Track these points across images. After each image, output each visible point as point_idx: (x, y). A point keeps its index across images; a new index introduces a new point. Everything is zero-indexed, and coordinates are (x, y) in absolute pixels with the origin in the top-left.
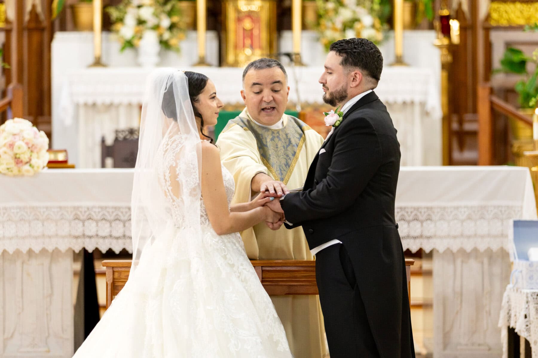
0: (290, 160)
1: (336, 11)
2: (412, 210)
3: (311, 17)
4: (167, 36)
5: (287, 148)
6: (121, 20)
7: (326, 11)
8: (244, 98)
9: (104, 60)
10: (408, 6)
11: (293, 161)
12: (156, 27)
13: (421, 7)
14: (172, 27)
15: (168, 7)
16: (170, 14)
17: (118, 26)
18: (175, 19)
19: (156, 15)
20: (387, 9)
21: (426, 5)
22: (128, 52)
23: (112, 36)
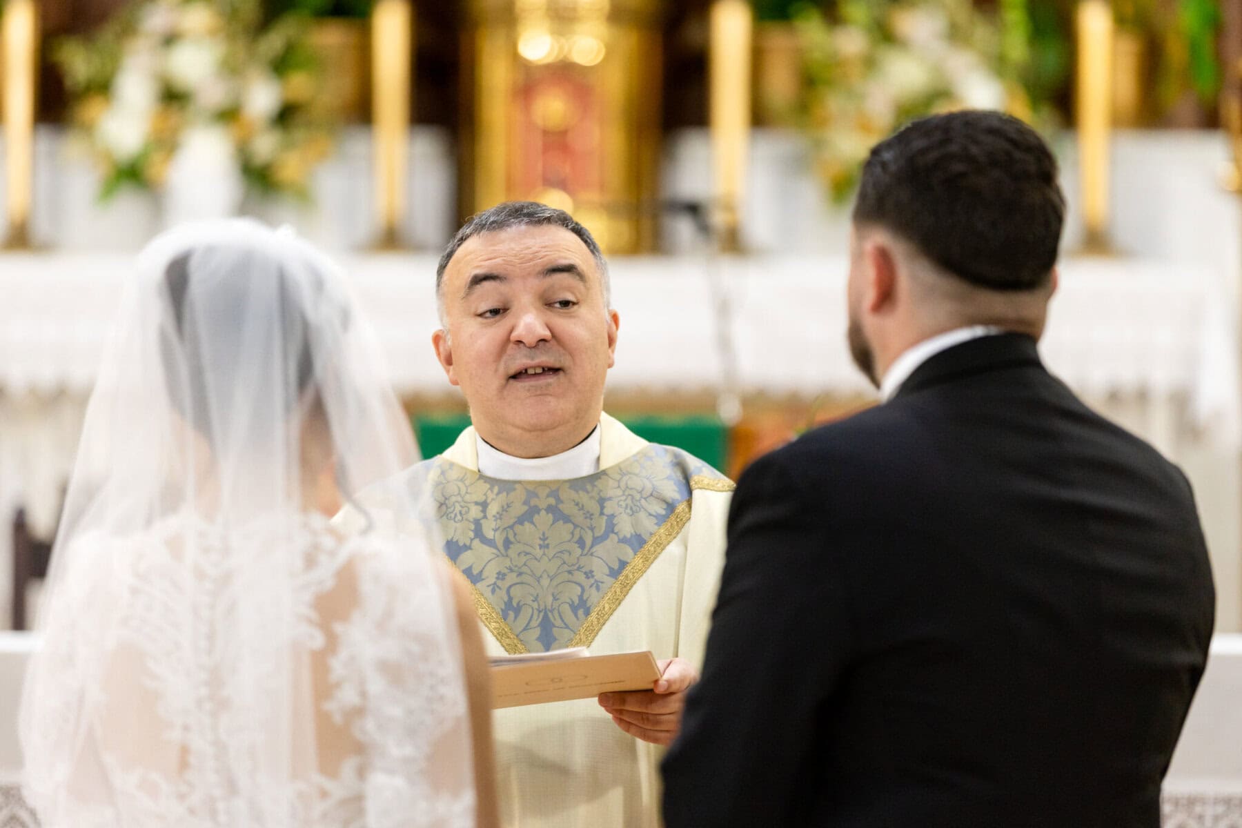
0: (598, 589)
1: (870, 63)
2: (1220, 809)
3: (780, 84)
4: (265, 145)
5: (592, 547)
6: (102, 87)
7: (836, 62)
8: (449, 361)
9: (42, 228)
10: (1129, 48)
11: (609, 594)
12: (229, 115)
13: (1176, 52)
14: (286, 116)
15: (274, 41)
16: (281, 66)
17: (93, 110)
18: (300, 84)
19: (231, 69)
20: (1051, 59)
21: (1194, 48)
22: (128, 206)
23: (72, 149)
